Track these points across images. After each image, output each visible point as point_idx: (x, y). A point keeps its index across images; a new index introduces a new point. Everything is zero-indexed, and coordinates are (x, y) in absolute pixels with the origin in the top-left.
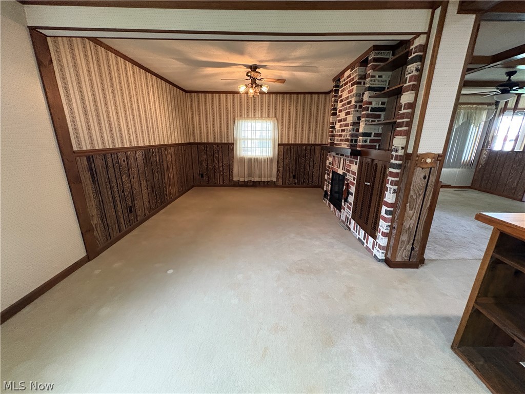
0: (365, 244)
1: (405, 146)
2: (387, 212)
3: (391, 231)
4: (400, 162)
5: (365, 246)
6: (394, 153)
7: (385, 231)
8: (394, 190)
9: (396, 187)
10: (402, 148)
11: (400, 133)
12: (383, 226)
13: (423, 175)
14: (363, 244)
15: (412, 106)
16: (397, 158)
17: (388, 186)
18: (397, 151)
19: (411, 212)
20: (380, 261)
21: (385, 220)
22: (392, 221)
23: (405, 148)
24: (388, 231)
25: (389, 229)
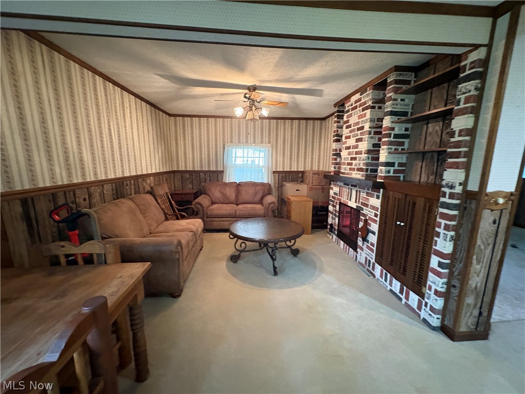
0: (404, 300)
1: (464, 181)
2: (440, 265)
3: (448, 289)
4: (457, 202)
5: (403, 302)
6: (447, 190)
7: (439, 289)
8: (452, 237)
9: (453, 233)
10: (460, 184)
11: (456, 166)
12: (436, 283)
13: (492, 219)
14: (400, 299)
15: (471, 132)
16: (452, 196)
17: (441, 230)
18: (452, 187)
19: (479, 267)
20: (434, 329)
21: (439, 274)
22: (450, 276)
23: (464, 184)
24: (443, 290)
25: (445, 286)
